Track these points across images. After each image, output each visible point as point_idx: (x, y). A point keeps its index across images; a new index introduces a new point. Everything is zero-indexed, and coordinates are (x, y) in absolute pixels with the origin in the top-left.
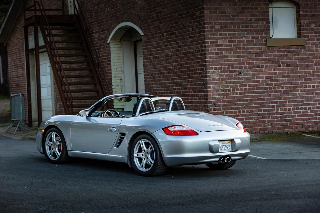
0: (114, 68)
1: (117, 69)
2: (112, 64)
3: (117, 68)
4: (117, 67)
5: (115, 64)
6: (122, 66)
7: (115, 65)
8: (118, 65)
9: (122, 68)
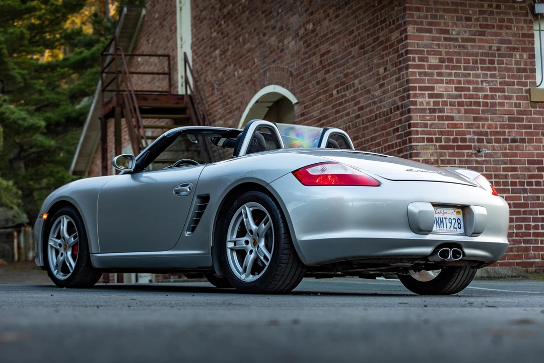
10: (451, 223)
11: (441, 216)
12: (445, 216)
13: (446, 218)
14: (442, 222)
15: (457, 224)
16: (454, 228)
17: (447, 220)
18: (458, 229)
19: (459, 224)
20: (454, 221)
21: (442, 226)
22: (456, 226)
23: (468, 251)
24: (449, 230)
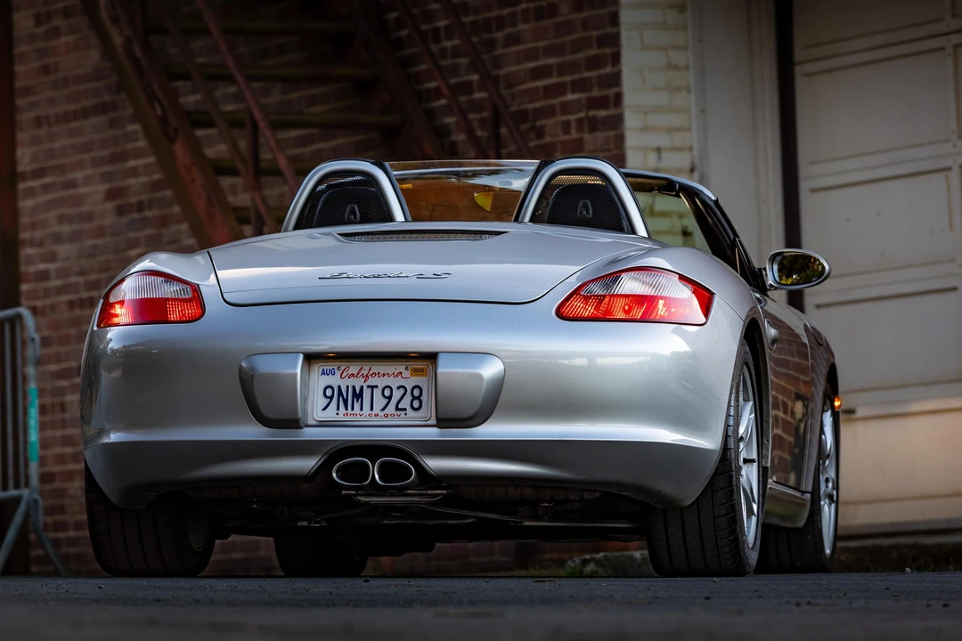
0: (645, 150)
1: (664, 154)
2: (631, 120)
3: (659, 150)
4: (663, 141)
5: (653, 120)
6: (693, 139)
7: (645, 129)
8: (670, 130)
9: (696, 152)
10: (390, 398)
11: (358, 383)
12: (371, 382)
13: (372, 387)
14: (358, 396)
15: (408, 398)
16: (397, 409)
17: (377, 393)
18: (410, 412)
19: (419, 398)
20: (397, 394)
21: (357, 406)
22: (405, 403)
23: (434, 464)
24: (382, 414)
